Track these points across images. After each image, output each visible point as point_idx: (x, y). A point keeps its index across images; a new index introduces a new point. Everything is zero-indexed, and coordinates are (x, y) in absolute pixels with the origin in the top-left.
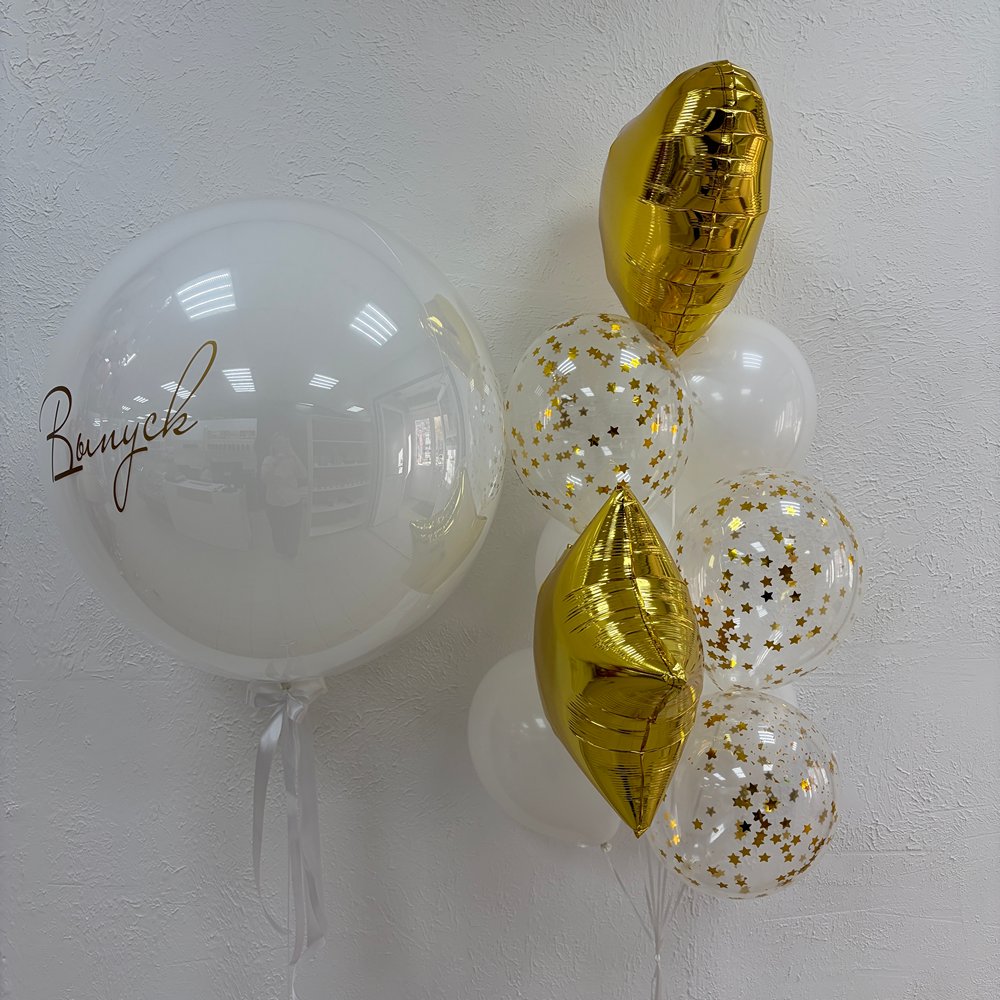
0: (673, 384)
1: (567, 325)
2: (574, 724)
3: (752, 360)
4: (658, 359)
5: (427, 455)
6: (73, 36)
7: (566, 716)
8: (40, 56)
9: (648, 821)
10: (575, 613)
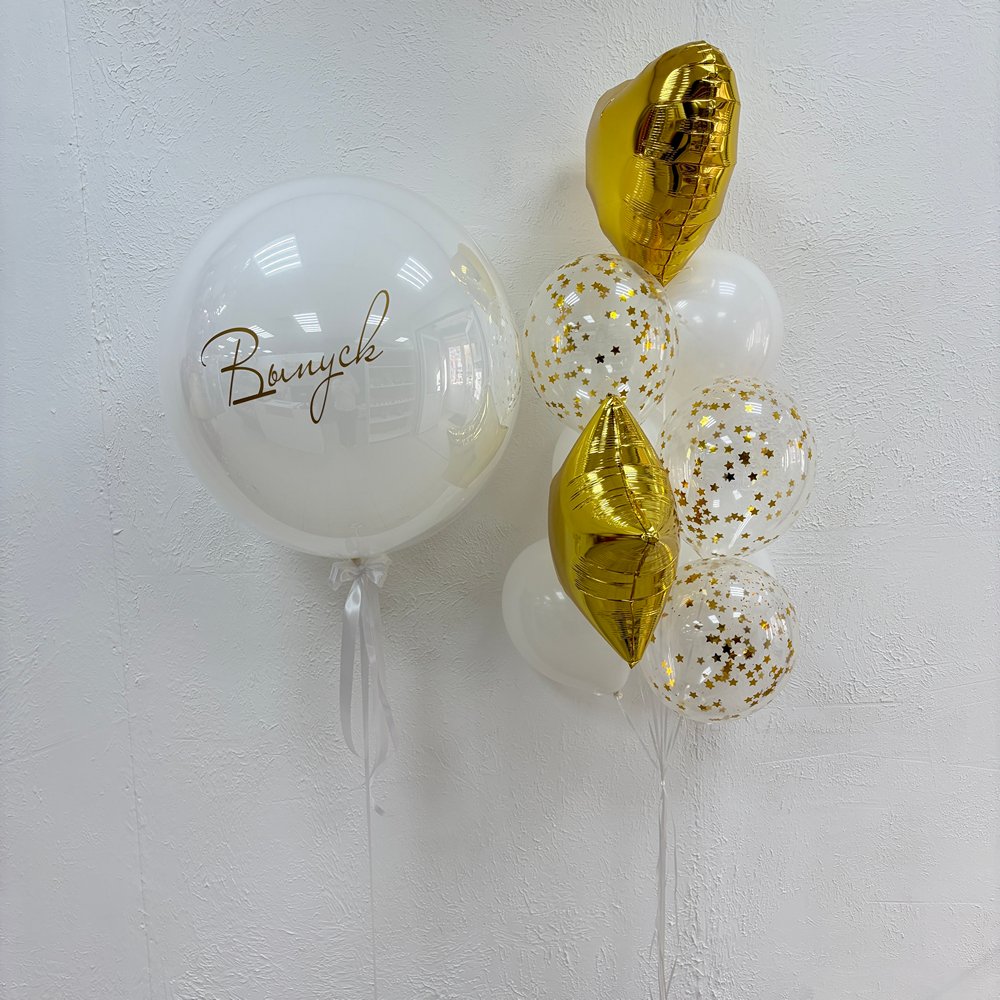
0: (660, 310)
1: (574, 264)
2: (579, 581)
3: (727, 289)
4: (649, 290)
5: (460, 376)
6: (157, 43)
7: (573, 576)
8: (132, 62)
9: (639, 655)
10: (577, 494)
